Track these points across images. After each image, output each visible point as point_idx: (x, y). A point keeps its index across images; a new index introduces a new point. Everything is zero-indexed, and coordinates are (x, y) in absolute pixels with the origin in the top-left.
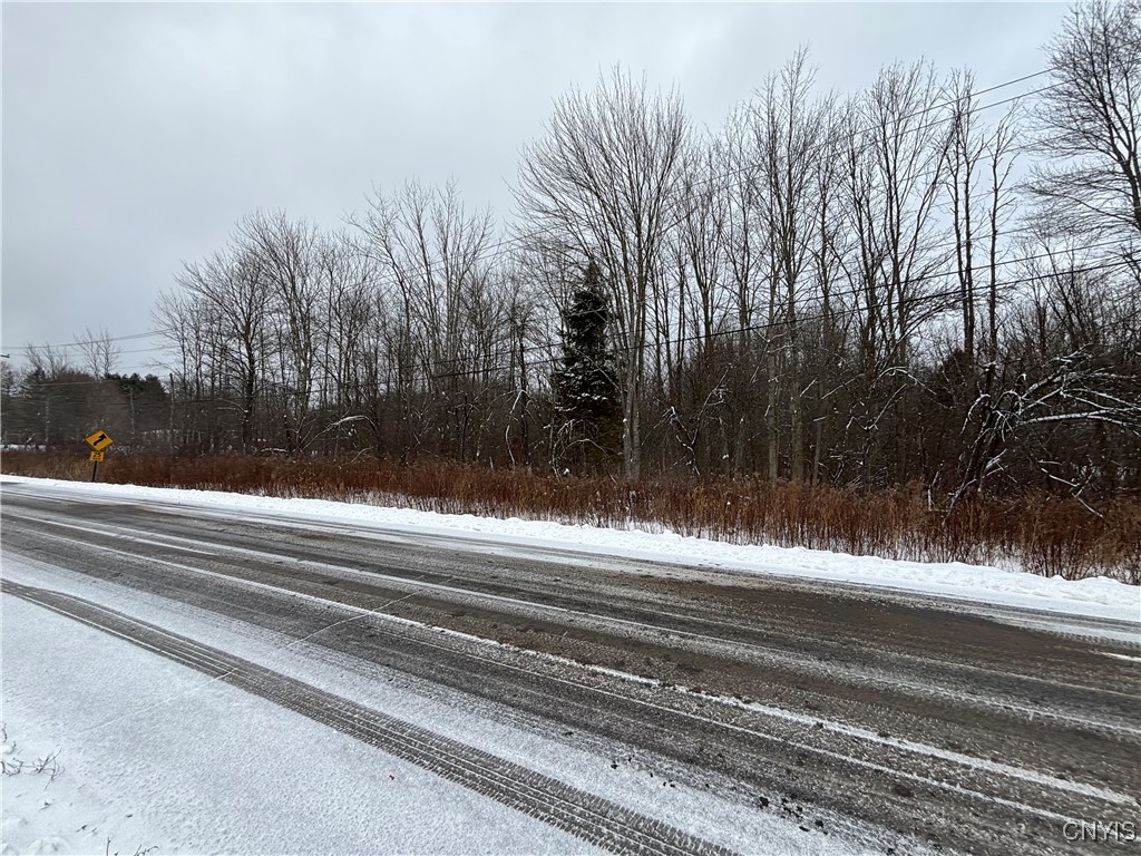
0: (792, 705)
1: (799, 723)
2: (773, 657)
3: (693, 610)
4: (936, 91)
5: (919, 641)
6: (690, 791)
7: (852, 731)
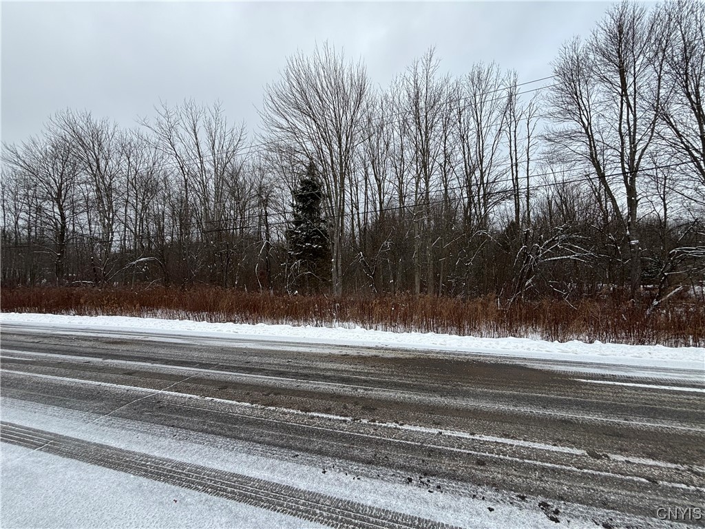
0: (426, 423)
1: (429, 433)
2: (416, 397)
3: (372, 373)
4: (500, 80)
5: (491, 381)
6: (368, 480)
7: (457, 434)
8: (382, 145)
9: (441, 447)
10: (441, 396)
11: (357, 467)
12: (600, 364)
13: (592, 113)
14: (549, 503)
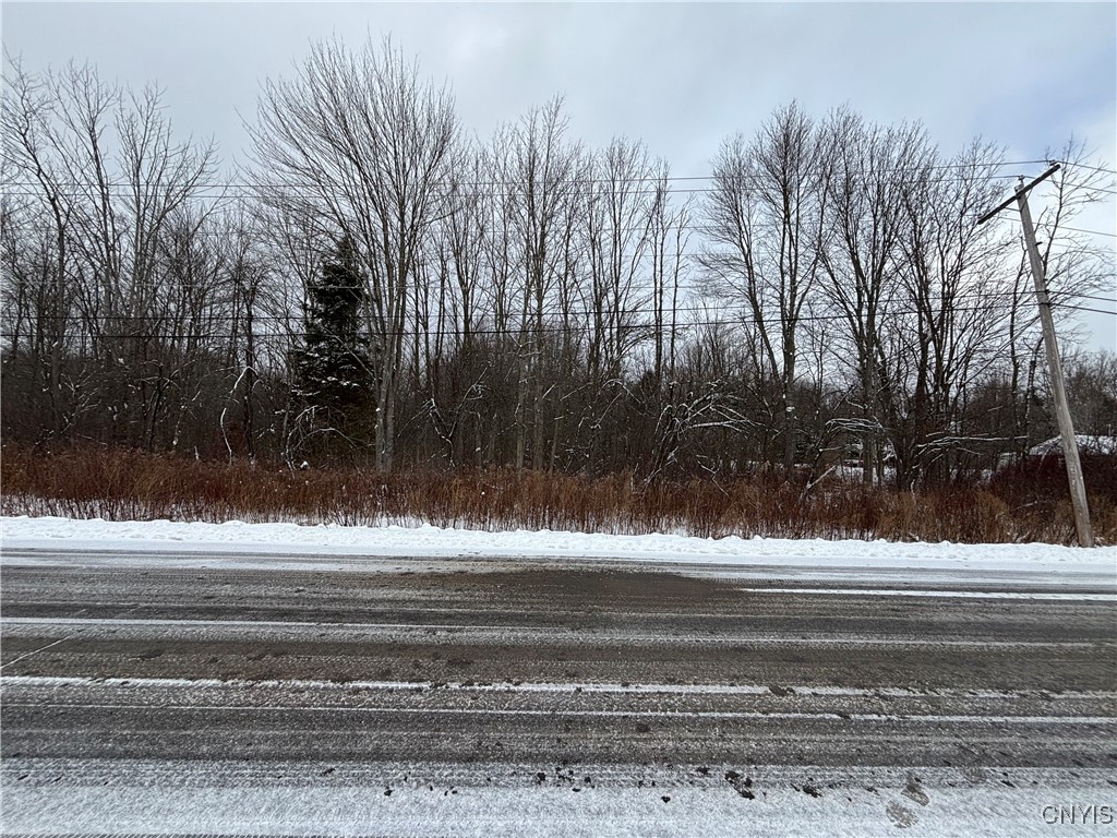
0: (555, 677)
1: (562, 692)
2: (535, 635)
3: (457, 602)
4: (647, 169)
5: (639, 600)
6: (473, 792)
7: (604, 688)
8: (473, 229)
9: (582, 713)
10: (573, 630)
11: (450, 771)
12: (763, 566)
13: (753, 238)
14: (737, 772)
